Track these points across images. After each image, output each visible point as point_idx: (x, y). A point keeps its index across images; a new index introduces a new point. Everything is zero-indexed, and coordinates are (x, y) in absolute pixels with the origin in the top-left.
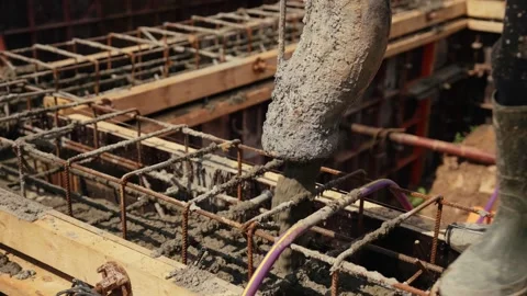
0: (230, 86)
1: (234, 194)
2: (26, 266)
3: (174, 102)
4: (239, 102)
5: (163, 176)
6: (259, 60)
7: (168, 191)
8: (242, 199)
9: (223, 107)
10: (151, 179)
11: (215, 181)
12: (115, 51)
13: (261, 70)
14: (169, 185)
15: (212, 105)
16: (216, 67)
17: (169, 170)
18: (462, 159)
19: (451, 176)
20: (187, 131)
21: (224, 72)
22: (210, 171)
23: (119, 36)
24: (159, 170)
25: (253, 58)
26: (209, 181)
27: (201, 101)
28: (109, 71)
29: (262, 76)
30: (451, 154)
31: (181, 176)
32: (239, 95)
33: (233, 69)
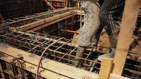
0: (40, 24)
1: (40, 42)
2: (7, 56)
3: (31, 28)
4: (42, 27)
5: (29, 39)
6: (45, 20)
7: (30, 42)
8: (42, 42)
9: (40, 28)
10: (27, 40)
11: (37, 40)
12: (21, 20)
13: (45, 22)
14: (30, 41)
15: (38, 28)
16: (38, 21)
17: (30, 38)
18: (77, 34)
19: (75, 36)
20: (32, 32)
21: (40, 22)
22: (36, 38)
23: (22, 17)
24: (28, 38)
25: (44, 20)
26: (36, 40)
27: (36, 27)
28: (21, 23)
29: (46, 23)
30: (75, 33)
31: (31, 39)
32: (42, 26)
33: (41, 22)
